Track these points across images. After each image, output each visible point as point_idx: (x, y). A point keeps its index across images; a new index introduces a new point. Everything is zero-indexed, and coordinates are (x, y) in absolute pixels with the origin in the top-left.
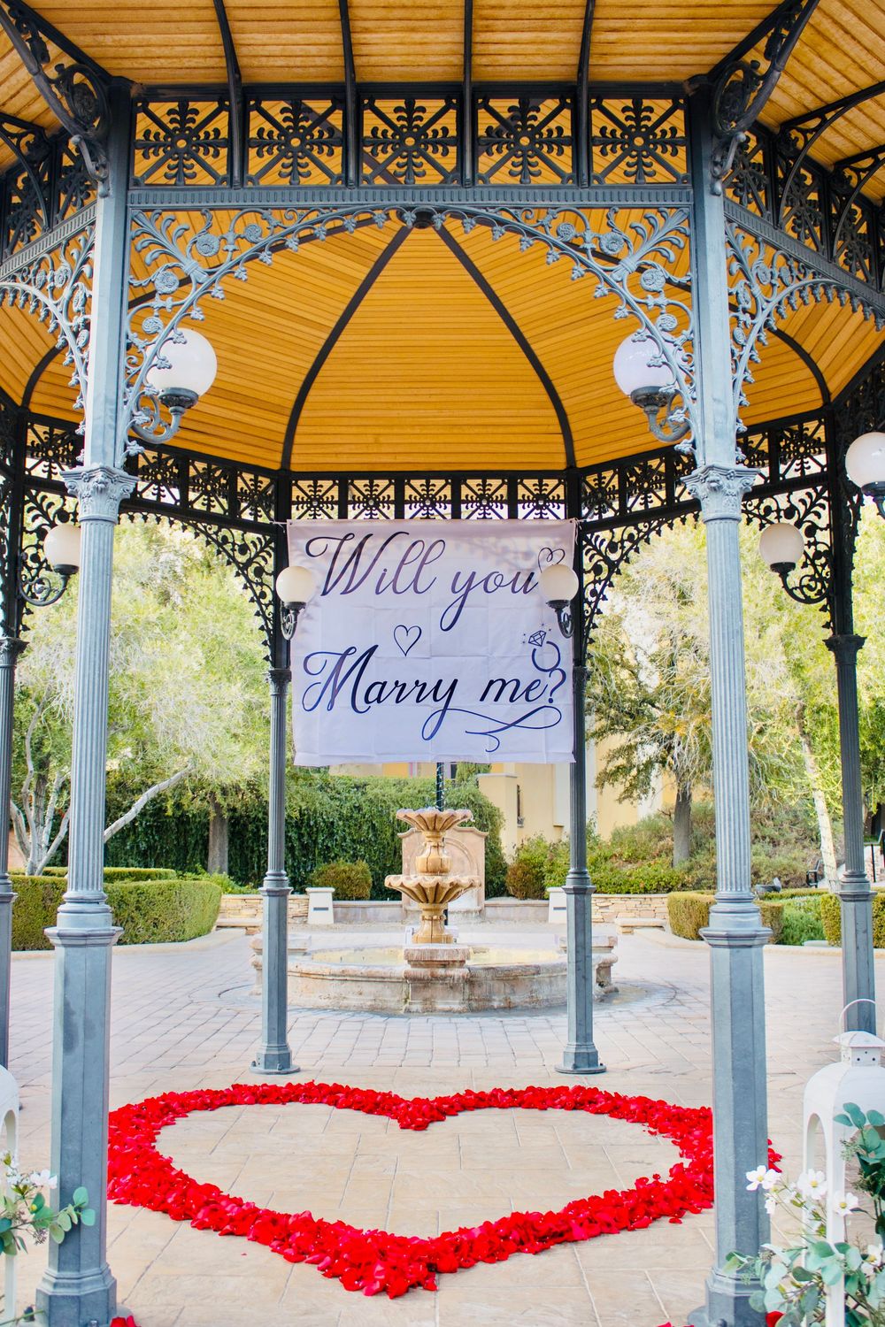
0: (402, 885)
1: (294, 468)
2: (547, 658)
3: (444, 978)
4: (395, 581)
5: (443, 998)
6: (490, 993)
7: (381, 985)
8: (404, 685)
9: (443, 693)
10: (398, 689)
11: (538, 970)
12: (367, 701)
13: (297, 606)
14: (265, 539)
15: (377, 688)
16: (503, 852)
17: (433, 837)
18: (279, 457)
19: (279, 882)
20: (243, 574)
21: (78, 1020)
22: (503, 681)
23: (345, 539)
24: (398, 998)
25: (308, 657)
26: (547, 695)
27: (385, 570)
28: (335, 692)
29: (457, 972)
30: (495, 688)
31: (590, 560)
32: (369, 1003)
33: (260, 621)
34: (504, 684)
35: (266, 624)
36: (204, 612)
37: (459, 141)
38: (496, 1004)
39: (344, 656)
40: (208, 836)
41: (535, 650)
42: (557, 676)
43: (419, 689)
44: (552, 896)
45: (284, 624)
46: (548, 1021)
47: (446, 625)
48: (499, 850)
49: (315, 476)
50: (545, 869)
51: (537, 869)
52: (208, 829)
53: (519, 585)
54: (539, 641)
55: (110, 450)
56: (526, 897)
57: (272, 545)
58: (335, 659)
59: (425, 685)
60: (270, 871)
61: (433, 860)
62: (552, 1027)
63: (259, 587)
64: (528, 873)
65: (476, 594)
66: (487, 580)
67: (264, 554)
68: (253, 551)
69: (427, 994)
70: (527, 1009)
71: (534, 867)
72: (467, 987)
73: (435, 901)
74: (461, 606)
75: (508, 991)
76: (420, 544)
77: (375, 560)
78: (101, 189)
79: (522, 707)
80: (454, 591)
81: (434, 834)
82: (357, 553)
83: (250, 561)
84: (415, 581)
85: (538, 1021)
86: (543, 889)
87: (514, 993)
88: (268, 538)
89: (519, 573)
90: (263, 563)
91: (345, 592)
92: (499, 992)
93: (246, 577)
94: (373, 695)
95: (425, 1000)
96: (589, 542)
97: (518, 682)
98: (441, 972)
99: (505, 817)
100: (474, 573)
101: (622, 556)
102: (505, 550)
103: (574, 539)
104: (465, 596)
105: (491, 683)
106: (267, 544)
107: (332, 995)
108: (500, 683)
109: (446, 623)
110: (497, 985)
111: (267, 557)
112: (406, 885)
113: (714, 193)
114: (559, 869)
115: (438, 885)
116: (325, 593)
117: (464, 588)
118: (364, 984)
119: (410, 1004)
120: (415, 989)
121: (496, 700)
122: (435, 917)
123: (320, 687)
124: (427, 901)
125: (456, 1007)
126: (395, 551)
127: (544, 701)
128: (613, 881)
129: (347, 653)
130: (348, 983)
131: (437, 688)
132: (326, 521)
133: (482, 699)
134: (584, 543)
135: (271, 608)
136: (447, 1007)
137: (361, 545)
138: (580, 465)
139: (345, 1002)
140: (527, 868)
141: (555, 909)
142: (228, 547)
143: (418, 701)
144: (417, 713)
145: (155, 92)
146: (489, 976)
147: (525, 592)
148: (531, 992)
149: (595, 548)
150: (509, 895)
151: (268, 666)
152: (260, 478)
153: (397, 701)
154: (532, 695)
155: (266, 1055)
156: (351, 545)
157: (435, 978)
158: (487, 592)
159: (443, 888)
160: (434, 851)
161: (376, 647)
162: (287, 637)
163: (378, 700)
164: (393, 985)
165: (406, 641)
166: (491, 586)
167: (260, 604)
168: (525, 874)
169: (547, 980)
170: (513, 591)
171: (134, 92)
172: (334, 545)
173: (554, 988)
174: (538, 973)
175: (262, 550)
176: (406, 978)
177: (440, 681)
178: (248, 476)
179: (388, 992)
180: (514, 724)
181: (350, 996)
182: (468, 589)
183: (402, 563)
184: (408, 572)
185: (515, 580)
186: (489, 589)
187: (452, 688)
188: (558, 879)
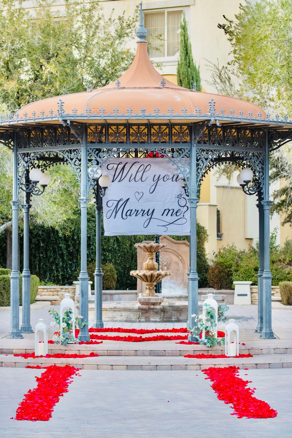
0: (137, 275)
2: (183, 203)
3: (153, 309)
4: (135, 178)
5: (153, 317)
6: (171, 315)
7: (129, 313)
8: (138, 211)
9: (150, 213)
10: (136, 212)
12: (126, 216)
13: (105, 188)
15: (129, 212)
16: (206, 257)
17: (150, 255)
19: (100, 272)
21: (84, 292)
22: (169, 209)
23: (119, 164)
24: (136, 317)
25: (108, 202)
26: (182, 214)
27: (132, 174)
28: (116, 213)
29: (158, 307)
30: (166, 212)
32: (125, 319)
33: (93, 191)
34: (169, 210)
35: (95, 192)
37: (148, 135)
38: (173, 320)
39: (119, 201)
41: (179, 200)
42: (186, 208)
43: (142, 212)
44: (236, 287)
45: (101, 192)
48: (204, 255)
50: (233, 268)
51: (229, 269)
53: (174, 179)
54: (180, 197)
55: (86, 194)
56: (220, 288)
58: (116, 203)
59: (144, 211)
60: (97, 268)
61: (150, 264)
64: (222, 271)
65: (161, 182)
66: (164, 177)
69: (147, 315)
71: (226, 268)
72: (162, 313)
73: (151, 281)
74: (156, 186)
75: (178, 315)
76: (143, 166)
77: (129, 171)
78: (82, 145)
79: (175, 218)
80: (154, 181)
81: (151, 253)
82: (123, 168)
84: (141, 178)
86: (232, 283)
87: (181, 316)
89: (174, 175)
91: (119, 181)
92: (174, 316)
94: (128, 213)
95: (146, 317)
97: (173, 210)
98: (152, 307)
99: (208, 233)
100: (160, 175)
101: (206, 171)
102: (169, 168)
104: (157, 182)
105: (165, 210)
107: (110, 316)
109: (151, 191)
110: (174, 313)
112: (139, 275)
113: (194, 146)
115: (152, 274)
116: (113, 181)
117: (157, 180)
118: (123, 312)
119: (141, 319)
120: (142, 313)
121: (167, 215)
122: (151, 288)
123: (112, 211)
124: (148, 281)
125: (158, 320)
126: (135, 168)
127: (181, 216)
128: (277, 277)
129: (120, 200)
130: (117, 312)
131: (148, 212)
133: (162, 215)
135: (96, 187)
136: (154, 320)
137: (124, 166)
139: (116, 319)
140: (221, 268)
141: (239, 295)
143: (142, 216)
144: (142, 219)
145: (91, 125)
146: (171, 309)
147: (176, 181)
150: (210, 287)
151: (96, 205)
153: (136, 216)
154: (178, 214)
155: (96, 324)
156: (121, 166)
157: (150, 309)
159: (154, 276)
160: (151, 261)
161: (129, 199)
162: (101, 196)
163: (130, 215)
164: (134, 312)
165: (138, 197)
166: (165, 179)
168: (220, 272)
170: (172, 181)
171: (87, 124)
172: (116, 166)
176: (139, 309)
177: (149, 210)
179: (132, 315)
180: (172, 223)
181: (117, 317)
182: (158, 180)
183: (137, 172)
184: (139, 175)
185: (173, 177)
186: (165, 180)
187: (153, 211)
188: (241, 275)
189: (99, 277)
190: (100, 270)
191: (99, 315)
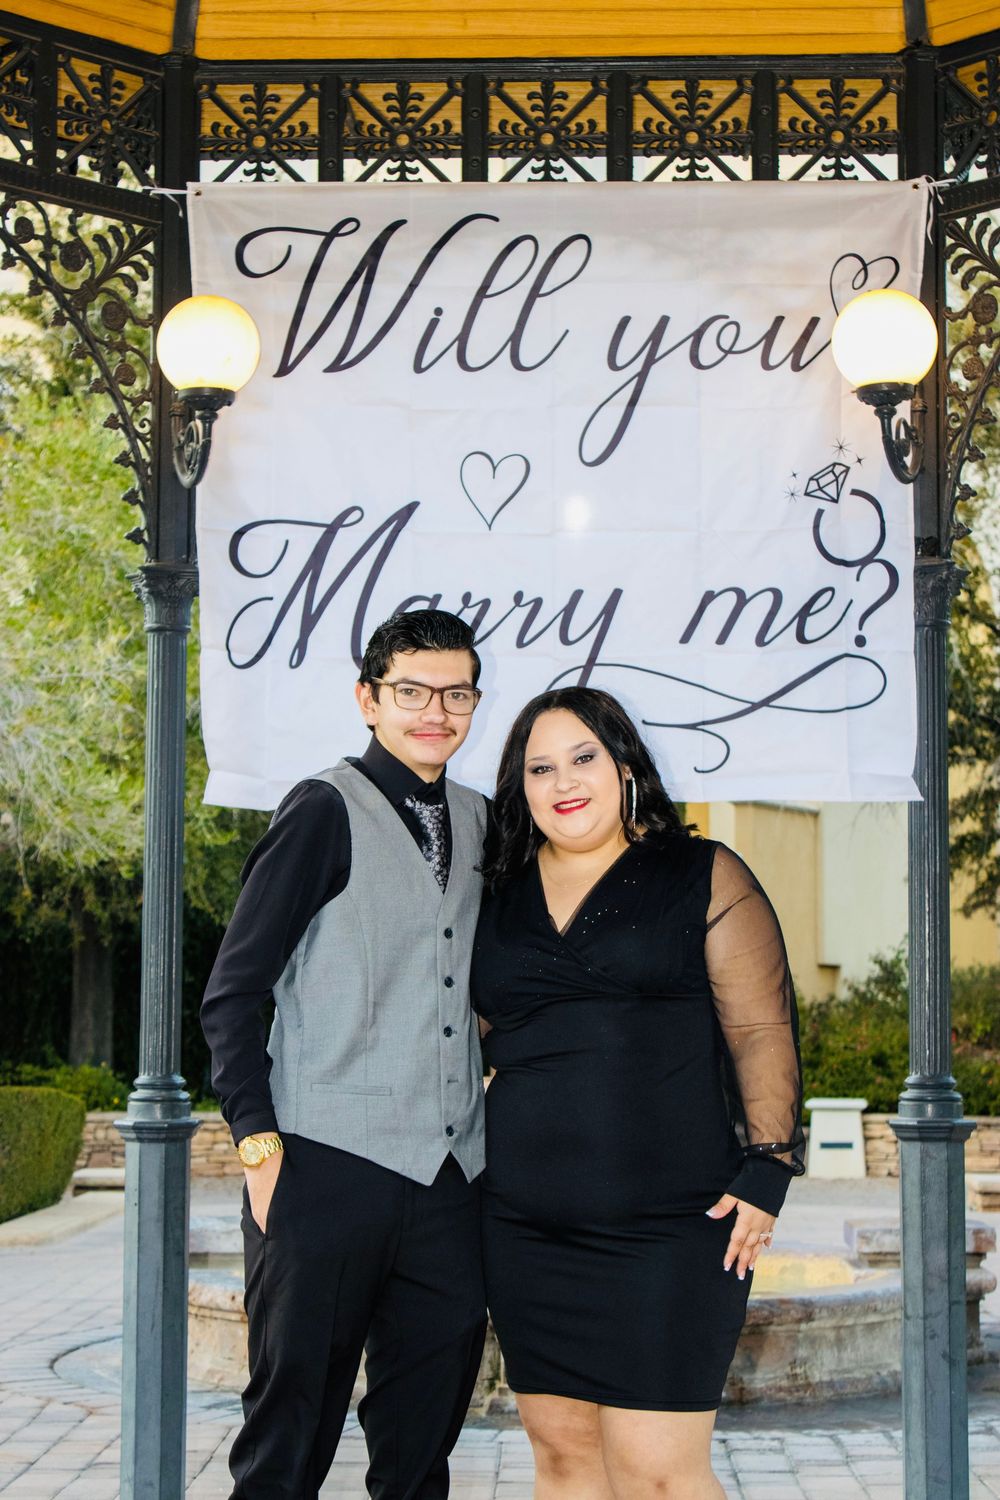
1: (205, 51)
2: (852, 529)
4: (462, 339)
8: (486, 604)
9: (586, 624)
10: (470, 615)
11: (807, 1310)
13: (210, 402)
14: (130, 231)
18: (165, 20)
19: (168, 1105)
20: (74, 319)
22: (740, 593)
23: (335, 232)
25: (240, 533)
26: (850, 628)
27: (439, 311)
28: (309, 622)
30: (718, 611)
31: (965, 285)
33: (118, 442)
34: (742, 600)
35: (134, 448)
36: (44, 482)
40: (70, 986)
41: (820, 513)
42: (877, 576)
43: (522, 613)
44: (816, 1118)
45: (181, 448)
46: (838, 1443)
47: (591, 454)
49: (262, 73)
52: (70, 971)
53: (781, 349)
54: (832, 490)
57: (150, 247)
58: (305, 542)
59: (538, 602)
60: (143, 1077)
62: (848, 1460)
63: (117, 356)
65: (672, 369)
66: (698, 335)
67: (127, 270)
68: (101, 260)
70: (783, 1406)
74: (633, 402)
76: (525, 249)
77: (413, 286)
79: (788, 658)
80: (613, 365)
82: (369, 265)
83: (92, 287)
84: (515, 339)
85: (809, 1444)
88: (138, 229)
89: (779, 320)
90: (126, 293)
91: (336, 366)
93: (80, 325)
96: (962, 238)
97: (777, 593)
100: (664, 321)
103: (922, 228)
104: (642, 376)
105: (709, 597)
106: (137, 245)
108: (731, 599)
109: (594, 448)
111: (137, 278)
114: (832, 1060)
116: (284, 370)
117: (641, 358)
121: (722, 639)
123: (273, 607)
126: (465, 263)
127: (843, 641)
129: (338, 522)
131: (569, 611)
132: (289, 189)
133: (685, 638)
134: (949, 241)
135: (148, 411)
137: (377, 249)
138: (941, 37)
141: (825, 1146)
142: (33, 247)
143: (520, 644)
147: (796, 367)
148: (793, 1364)
149: (977, 252)
151: (139, 556)
152: (118, 76)
154: (814, 626)
156: (347, 253)
158: (700, 366)
161: (411, 508)
162: (186, 479)
165: (490, 491)
166: (708, 352)
167: (118, 398)
169: (831, 1335)
170: (766, 365)
172: (307, 248)
173: (848, 1354)
174: (809, 1318)
175: (123, 259)
177: (577, 595)
178: (85, 69)
180: (766, 702)
182: (651, 361)
183: (482, 293)
184: (498, 318)
185: (770, 337)
186: (704, 360)
187: (609, 611)
188: (829, 1080)
189: (157, 1152)
190: (173, 1087)
191: (155, 1477)
